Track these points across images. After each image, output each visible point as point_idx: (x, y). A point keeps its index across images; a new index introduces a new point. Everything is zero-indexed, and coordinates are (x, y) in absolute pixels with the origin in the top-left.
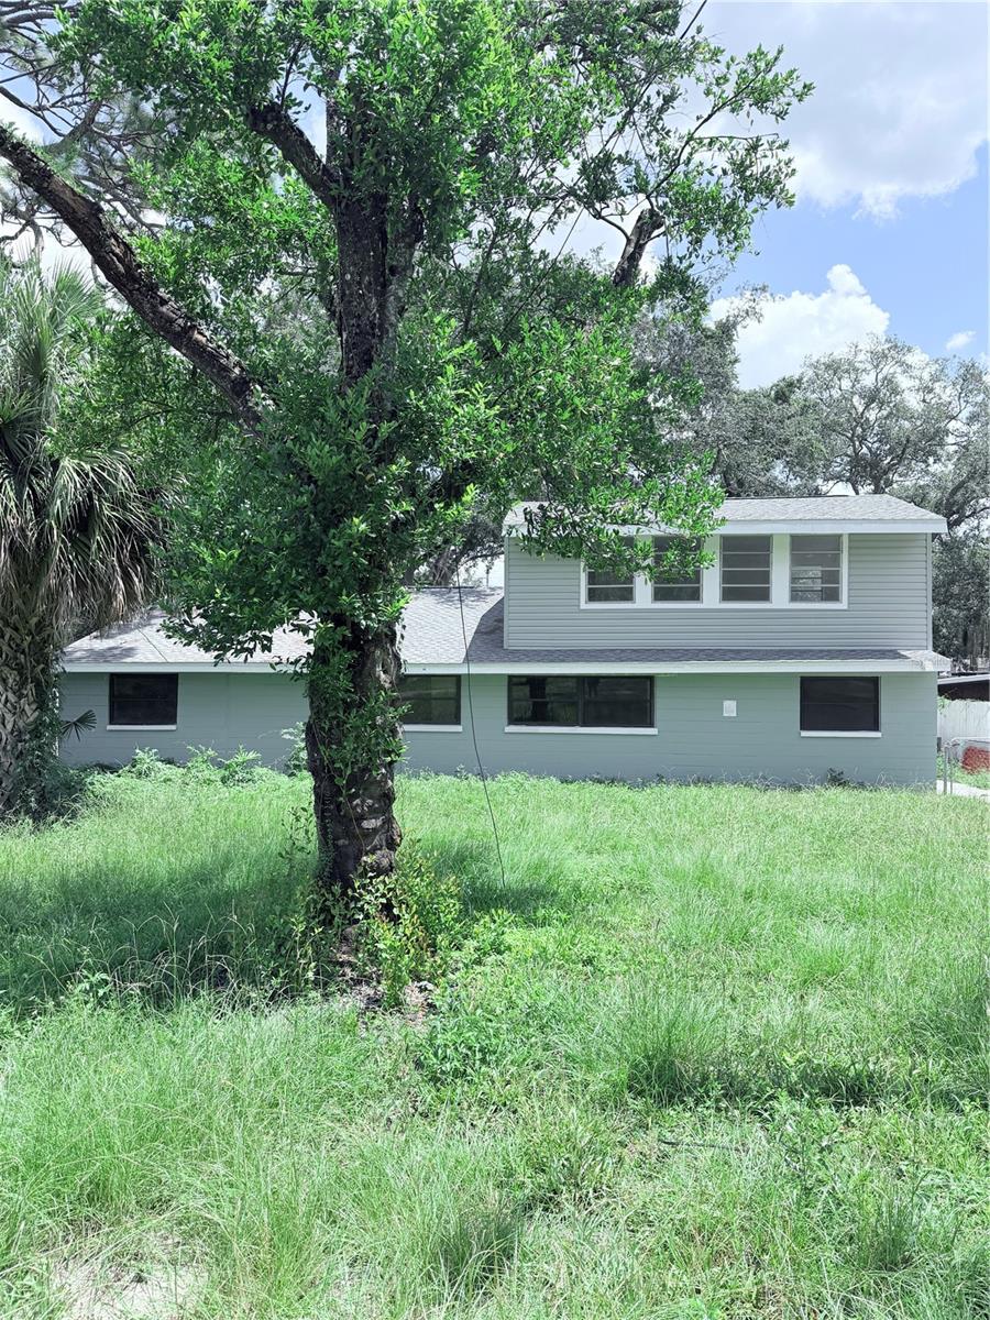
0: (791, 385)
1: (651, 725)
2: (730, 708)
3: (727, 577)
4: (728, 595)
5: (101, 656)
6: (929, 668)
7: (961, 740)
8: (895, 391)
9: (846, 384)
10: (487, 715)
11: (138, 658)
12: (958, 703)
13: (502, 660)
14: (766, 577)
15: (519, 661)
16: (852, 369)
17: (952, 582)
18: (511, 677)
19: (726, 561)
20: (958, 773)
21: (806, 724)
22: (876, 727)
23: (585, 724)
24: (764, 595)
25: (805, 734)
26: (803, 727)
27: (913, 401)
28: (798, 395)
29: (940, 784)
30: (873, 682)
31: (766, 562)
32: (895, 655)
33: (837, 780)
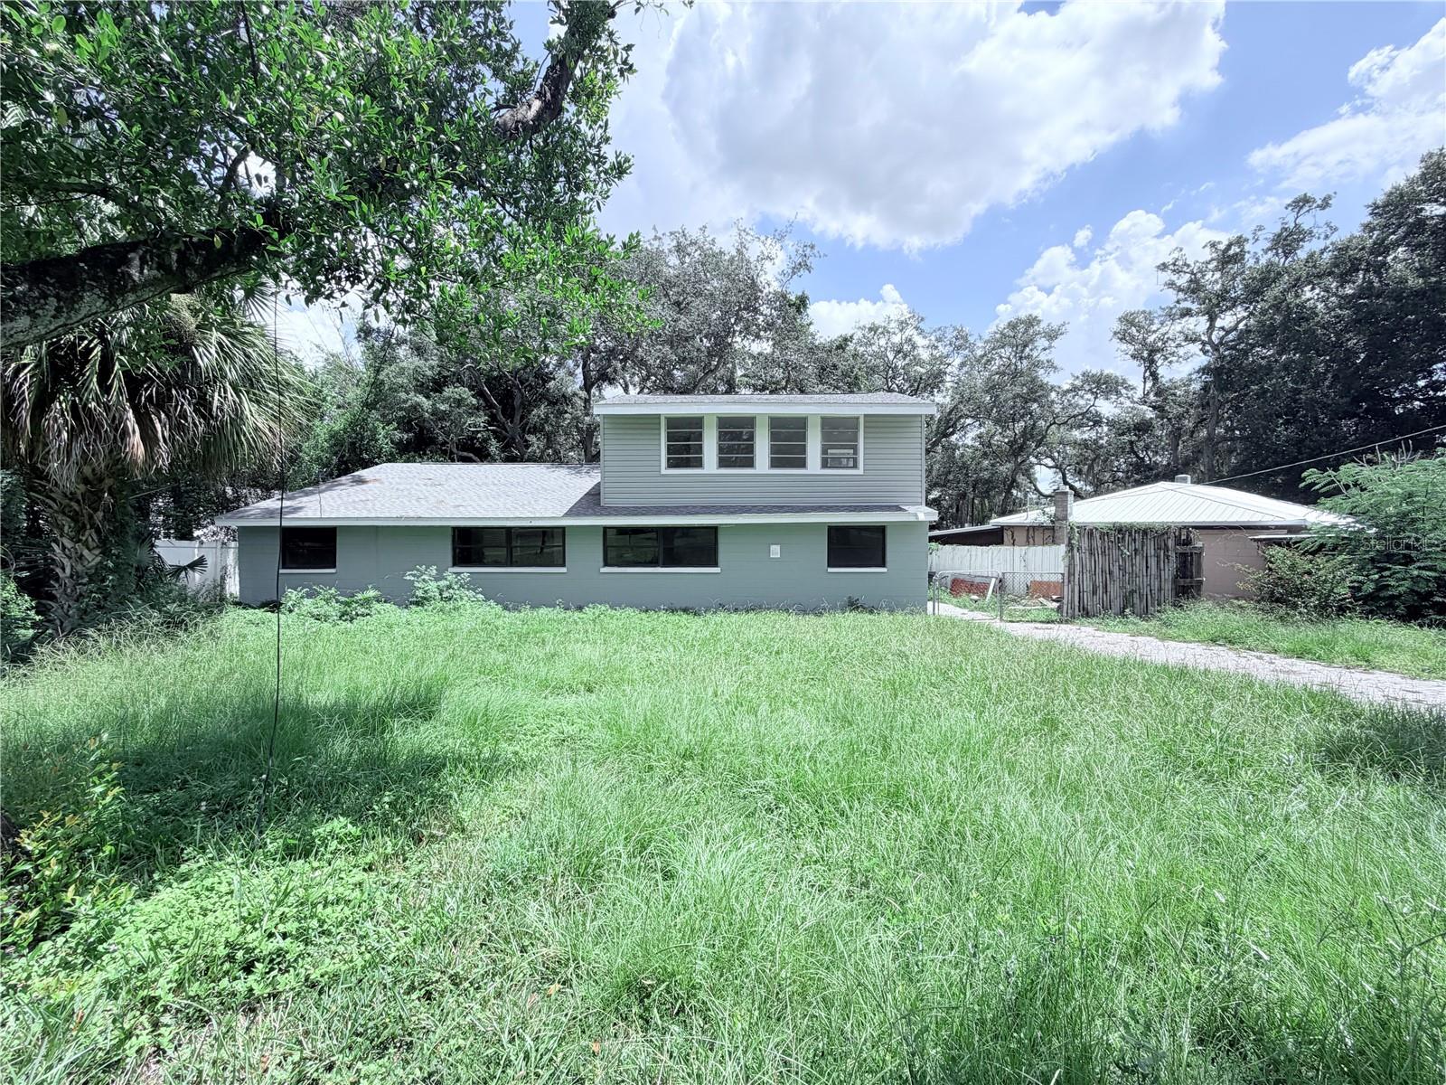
0: (846, 340)
1: (715, 564)
2: (775, 551)
3: (774, 450)
4: (775, 463)
5: (269, 513)
6: (922, 517)
7: (948, 572)
8: (914, 347)
9: (882, 342)
10: (585, 559)
11: (301, 514)
12: (948, 547)
13: (595, 514)
14: (803, 450)
15: (609, 514)
16: (886, 331)
17: (950, 472)
18: (606, 529)
19: (774, 437)
20: (945, 596)
21: (832, 562)
22: (883, 565)
23: (665, 565)
24: (802, 463)
25: (830, 570)
26: (830, 565)
27: (925, 355)
28: (851, 346)
29: (930, 604)
30: (880, 530)
31: (803, 437)
32: (898, 509)
33: (854, 605)
